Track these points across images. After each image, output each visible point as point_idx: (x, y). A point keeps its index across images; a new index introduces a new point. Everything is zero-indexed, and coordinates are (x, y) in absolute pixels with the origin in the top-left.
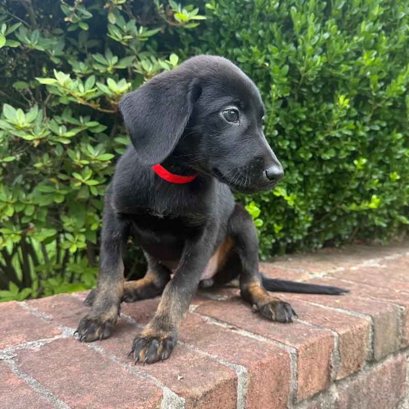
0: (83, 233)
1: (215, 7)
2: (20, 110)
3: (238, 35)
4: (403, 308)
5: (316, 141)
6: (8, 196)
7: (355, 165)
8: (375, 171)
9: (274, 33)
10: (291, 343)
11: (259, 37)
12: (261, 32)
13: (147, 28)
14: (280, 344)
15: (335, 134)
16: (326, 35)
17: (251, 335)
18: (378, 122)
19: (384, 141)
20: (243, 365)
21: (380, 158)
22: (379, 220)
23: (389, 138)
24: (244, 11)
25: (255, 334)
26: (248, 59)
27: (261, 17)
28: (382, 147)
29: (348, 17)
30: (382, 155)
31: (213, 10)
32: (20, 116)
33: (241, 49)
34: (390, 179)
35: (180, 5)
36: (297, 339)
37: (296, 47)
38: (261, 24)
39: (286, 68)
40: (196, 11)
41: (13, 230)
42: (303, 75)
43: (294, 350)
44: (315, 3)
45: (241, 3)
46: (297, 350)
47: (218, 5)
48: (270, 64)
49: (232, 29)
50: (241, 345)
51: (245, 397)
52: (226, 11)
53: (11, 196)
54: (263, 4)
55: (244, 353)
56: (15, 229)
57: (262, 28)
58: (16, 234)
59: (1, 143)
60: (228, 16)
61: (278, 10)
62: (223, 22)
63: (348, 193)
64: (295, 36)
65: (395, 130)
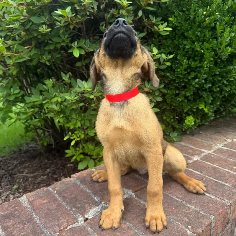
1: (174, 20)
2: (84, 81)
3: (186, 34)
6: (76, 116)
9: (206, 35)
11: (197, 36)
12: (199, 34)
13: (139, 32)
14: (222, 200)
15: (232, 79)
20: (212, 215)
24: (189, 20)
26: (191, 46)
27: (199, 26)
31: (173, 21)
32: (85, 84)
33: (187, 41)
35: (155, 17)
36: (229, 197)
37: (217, 40)
38: (199, 29)
39: (212, 53)
40: (166, 24)
41: (80, 132)
42: (219, 54)
43: (229, 204)
44: (229, 18)
45: (188, 17)
46: (231, 204)
47: (176, 19)
48: (204, 51)
49: (183, 30)
50: (206, 201)
51: (214, 227)
52: (179, 21)
53: (77, 116)
54: (201, 20)
55: (209, 207)
56: (80, 131)
57: (200, 31)
58: (81, 133)
59: (78, 98)
60: (180, 24)
61: (210, 23)
62: (178, 26)
63: (232, 103)
64: (216, 34)
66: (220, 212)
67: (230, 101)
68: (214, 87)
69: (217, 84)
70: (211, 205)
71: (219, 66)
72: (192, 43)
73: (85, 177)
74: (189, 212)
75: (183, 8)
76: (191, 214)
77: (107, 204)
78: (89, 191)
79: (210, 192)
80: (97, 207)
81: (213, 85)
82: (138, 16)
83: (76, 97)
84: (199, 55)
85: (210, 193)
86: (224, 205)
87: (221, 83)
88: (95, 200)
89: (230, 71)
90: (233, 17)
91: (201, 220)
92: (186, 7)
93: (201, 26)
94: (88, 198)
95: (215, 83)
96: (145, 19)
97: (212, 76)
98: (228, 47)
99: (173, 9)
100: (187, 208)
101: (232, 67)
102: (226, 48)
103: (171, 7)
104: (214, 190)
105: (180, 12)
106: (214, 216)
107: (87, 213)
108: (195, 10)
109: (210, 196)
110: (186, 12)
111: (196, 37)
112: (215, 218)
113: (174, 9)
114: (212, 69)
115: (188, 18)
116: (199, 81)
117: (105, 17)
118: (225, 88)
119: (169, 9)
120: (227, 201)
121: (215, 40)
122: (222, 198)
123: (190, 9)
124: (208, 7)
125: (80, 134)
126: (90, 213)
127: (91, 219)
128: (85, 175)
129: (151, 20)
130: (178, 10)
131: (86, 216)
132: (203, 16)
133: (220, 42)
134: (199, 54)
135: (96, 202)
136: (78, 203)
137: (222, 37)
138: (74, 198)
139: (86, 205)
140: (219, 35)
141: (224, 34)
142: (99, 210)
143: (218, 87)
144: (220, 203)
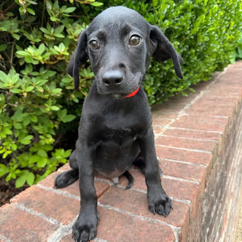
14: (191, 181)
16: (168, 6)
18: (185, 46)
19: (187, 54)
22: (184, 93)
23: (188, 52)
36: (196, 176)
41: (10, 142)
46: (200, 182)
63: (171, 83)
64: (152, 8)
65: (192, 48)
66: (194, 194)
67: (169, 81)
68: (154, 67)
69: (156, 64)
70: (182, 189)
73: (30, 196)
77: (68, 223)
78: (40, 214)
79: (176, 175)
80: (56, 232)
85: (176, 177)
86: (194, 186)
88: (50, 223)
91: (180, 209)
94: (40, 223)
95: (154, 64)
98: (165, 20)
102: (163, 21)
106: (190, 200)
112: (191, 202)
120: (196, 180)
121: (152, 13)
125: (10, 145)
128: (29, 194)
133: (157, 15)
135: (53, 226)
136: (29, 234)
137: (159, 10)
138: (21, 228)
139: (40, 234)
140: (155, 8)
141: (160, 6)
142: (60, 234)
143: (158, 67)
144: (190, 185)
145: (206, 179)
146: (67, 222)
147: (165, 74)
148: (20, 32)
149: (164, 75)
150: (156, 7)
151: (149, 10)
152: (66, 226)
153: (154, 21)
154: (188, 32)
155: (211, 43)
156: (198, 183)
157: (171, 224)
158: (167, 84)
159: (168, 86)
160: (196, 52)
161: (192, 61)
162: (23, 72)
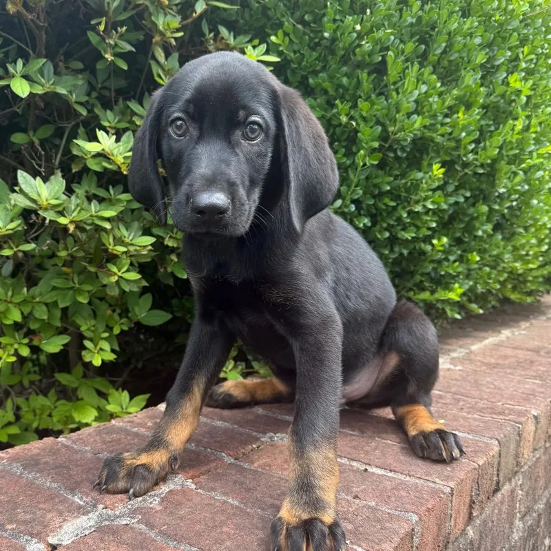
0: (105, 339)
1: (283, 42)
2: (38, 179)
3: (311, 81)
4: (520, 426)
5: (394, 216)
6: (6, 293)
7: (433, 245)
8: (452, 251)
9: (363, 83)
10: (442, 481)
11: (341, 85)
12: (345, 80)
14: (428, 482)
15: (418, 208)
16: (424, 88)
17: (387, 473)
18: (462, 191)
19: (465, 214)
20: (413, 512)
21: (458, 235)
22: (452, 310)
23: (471, 210)
24: (318, 48)
25: (391, 471)
26: (323, 113)
27: (345, 60)
28: (461, 221)
29: (445, 63)
30: (461, 231)
31: (280, 45)
32: (40, 186)
33: (315, 100)
34: (468, 260)
35: (232, 33)
36: (445, 476)
37: (387, 100)
38: (345, 69)
39: (377, 129)
40: (263, 47)
41: (15, 339)
42: (393, 137)
43: (449, 489)
44: (414, 46)
45: (316, 38)
46: (452, 490)
47: (287, 39)
48: (357, 124)
49: (304, 71)
50: (389, 487)
51: (417, 547)
52: (296, 48)
53: (10, 293)
54: (350, 45)
55: (401, 498)
56: (17, 337)
57: (346, 75)
58: (20, 344)
59: (19, 225)
60: (298, 55)
61: (370, 54)
62: (291, 61)
63: (418, 278)
64: (386, 86)
65: (481, 202)
66: (430, 506)
67: (412, 274)
68: (378, 227)
69: (383, 220)
70: (403, 493)
71: (390, 170)
72: (326, 106)
73: (38, 455)
74: (350, 509)
75: (304, 15)
76: (356, 513)
77: (115, 507)
78: (55, 485)
79: (395, 467)
80: (85, 518)
81: (374, 223)
82: (196, 13)
83: (12, 221)
84: (345, 137)
85: (395, 471)
86: (435, 493)
87: (394, 218)
88: (74, 502)
89: (416, 186)
90: (423, 47)
91: (388, 525)
92: (312, 12)
93: (351, 59)
94: (53, 498)
95: (379, 219)
96: (210, 33)
97: (374, 197)
98: (413, 116)
99: (279, 15)
100: (343, 503)
101: (420, 175)
102: (408, 117)
103: (274, 9)
104: (404, 464)
105: (298, 23)
106: (417, 514)
107: (53, 532)
108: (335, 21)
109: (395, 476)
110: (312, 25)
111: (336, 90)
112: (420, 519)
113: (283, 16)
114: (374, 176)
115: (317, 40)
116: (344, 205)
117: (106, 5)
118: (403, 233)
119: (270, 13)
120: (443, 483)
121: (384, 97)
122: (427, 478)
123: (324, 15)
124: (368, 10)
125: (16, 346)
126: (63, 531)
127: (68, 547)
128: (35, 451)
129: (223, 38)
130: (292, 18)
131: (53, 540)
132: (355, 35)
133: (394, 103)
134: (343, 132)
135: (80, 507)
136: (24, 512)
137: (400, 90)
138: (9, 500)
139: (49, 516)
140: (392, 87)
141: (404, 82)
142: (92, 523)
143: (386, 229)
144: (426, 489)
145: (471, 496)
146: (112, 504)
147: (405, 252)
148: (87, 102)
149: (401, 254)
150: (395, 83)
151: (377, 91)
152: (109, 512)
153: (387, 115)
154: (471, 156)
155: (532, 197)
156: (448, 490)
157: (359, 546)
158: (409, 281)
159: (409, 285)
160: (491, 210)
161: (480, 233)
162: (76, 187)
